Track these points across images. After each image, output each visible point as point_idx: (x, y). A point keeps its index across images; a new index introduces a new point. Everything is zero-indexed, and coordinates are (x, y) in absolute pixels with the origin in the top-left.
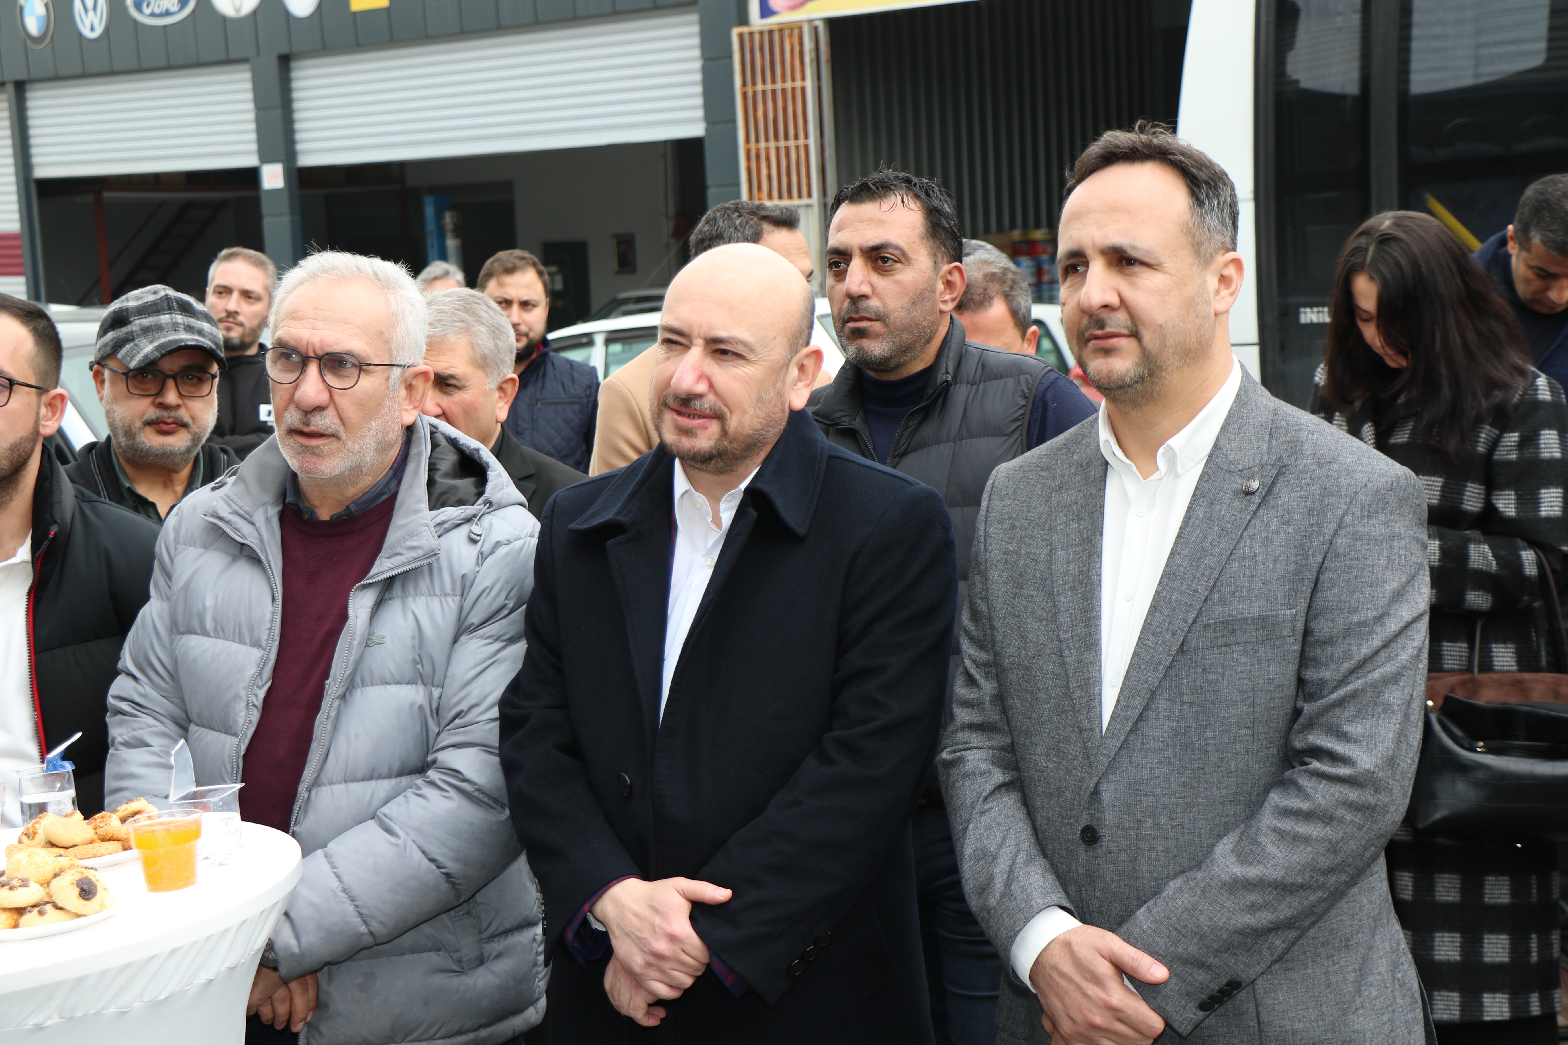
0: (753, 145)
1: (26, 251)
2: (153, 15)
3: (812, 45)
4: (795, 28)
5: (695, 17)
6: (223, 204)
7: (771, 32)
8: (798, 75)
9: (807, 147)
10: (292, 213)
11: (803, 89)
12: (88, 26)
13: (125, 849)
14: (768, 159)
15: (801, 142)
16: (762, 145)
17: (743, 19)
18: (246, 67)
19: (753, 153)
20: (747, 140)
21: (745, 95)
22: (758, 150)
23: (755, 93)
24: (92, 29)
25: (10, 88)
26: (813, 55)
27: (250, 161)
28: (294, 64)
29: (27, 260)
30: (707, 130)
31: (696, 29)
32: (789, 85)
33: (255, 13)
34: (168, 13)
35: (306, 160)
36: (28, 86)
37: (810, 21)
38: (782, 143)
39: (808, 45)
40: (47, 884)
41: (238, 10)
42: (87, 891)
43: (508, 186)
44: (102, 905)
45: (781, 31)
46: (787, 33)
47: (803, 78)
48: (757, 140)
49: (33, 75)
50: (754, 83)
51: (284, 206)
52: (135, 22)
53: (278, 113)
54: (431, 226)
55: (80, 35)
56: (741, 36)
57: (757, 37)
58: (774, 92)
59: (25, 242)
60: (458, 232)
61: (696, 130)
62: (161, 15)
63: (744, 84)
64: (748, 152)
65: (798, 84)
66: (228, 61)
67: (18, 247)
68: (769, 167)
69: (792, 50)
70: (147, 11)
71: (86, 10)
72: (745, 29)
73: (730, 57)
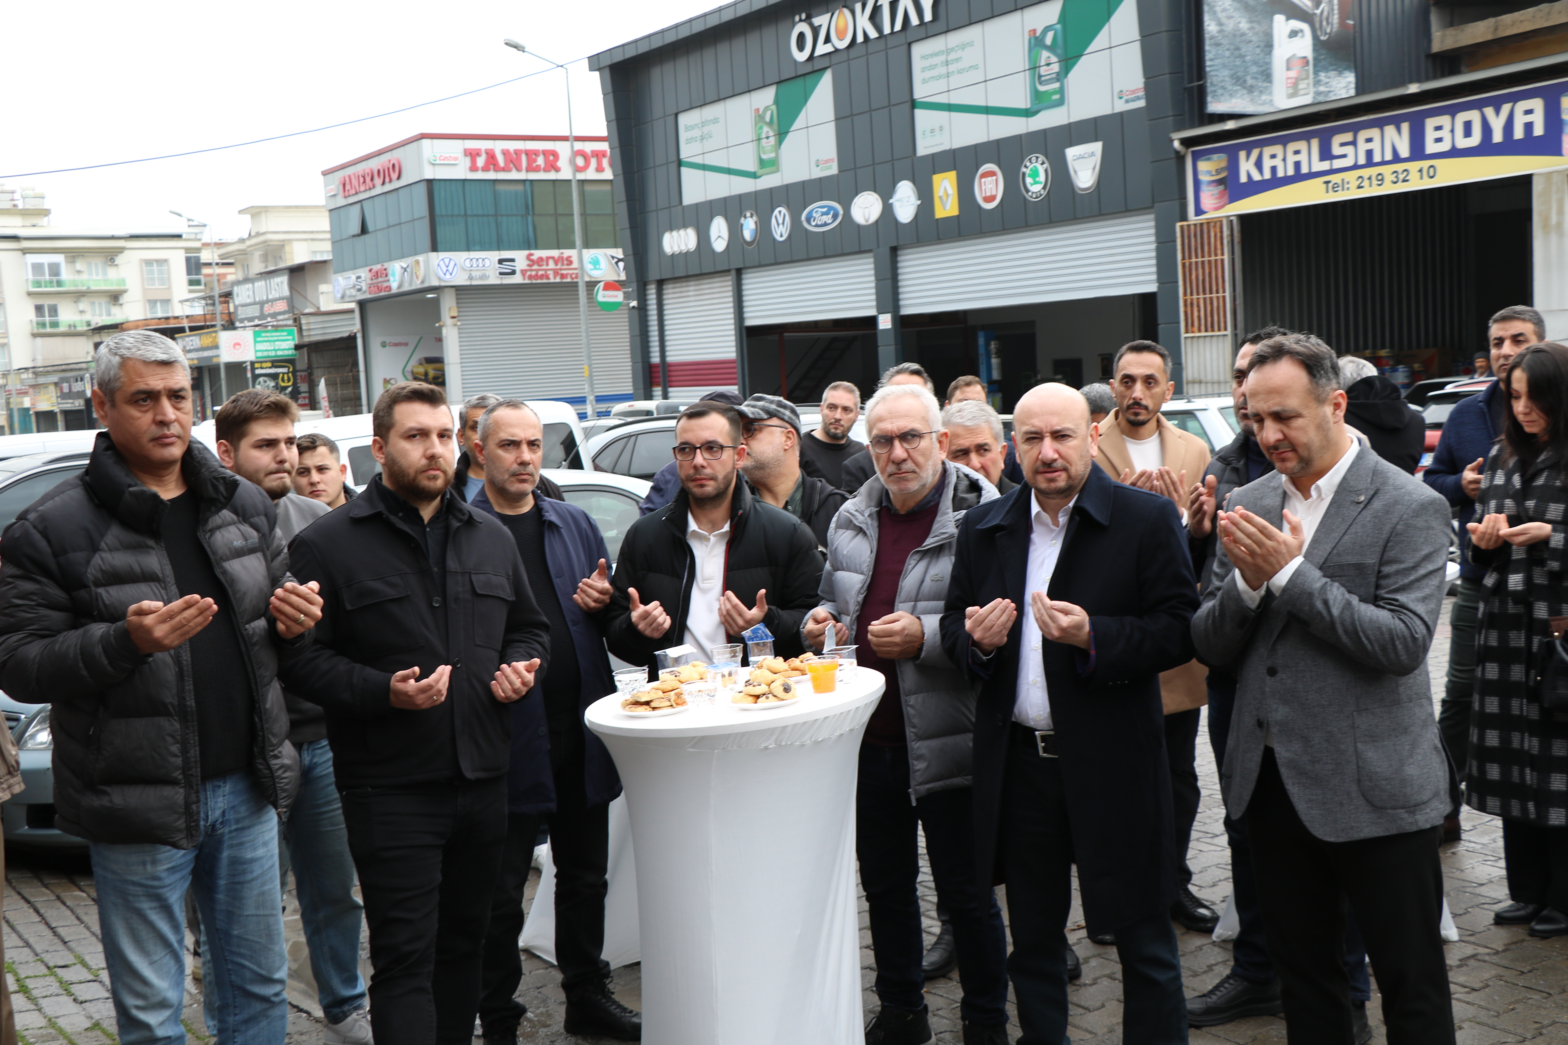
0: (1188, 297)
1: (738, 370)
2: (817, 226)
3: (1229, 233)
4: (1218, 222)
5: (1152, 216)
6: (855, 338)
7: (1202, 224)
8: (1219, 252)
9: (1224, 297)
10: (896, 344)
11: (1222, 260)
12: (779, 234)
13: (803, 674)
14: (1198, 306)
15: (1221, 295)
16: (1195, 297)
17: (1184, 217)
18: (871, 255)
19: (1189, 301)
20: (1185, 294)
21: (1184, 265)
22: (1192, 299)
23: (1190, 264)
24: (781, 236)
25: (733, 273)
26: (1229, 239)
27: (872, 312)
28: (899, 252)
29: (739, 375)
30: (1159, 287)
31: (1153, 224)
32: (1213, 258)
33: (877, 221)
34: (825, 224)
35: (905, 311)
36: (743, 271)
37: (1228, 217)
38: (1208, 296)
39: (1226, 232)
40: (769, 685)
41: (867, 221)
42: (787, 690)
43: (1032, 324)
44: (794, 697)
45: (1208, 223)
46: (1212, 225)
47: (1223, 254)
48: (1192, 294)
49: (747, 265)
50: (1190, 258)
51: (891, 340)
52: (806, 230)
53: (889, 282)
54: (982, 350)
55: (774, 239)
56: (1182, 227)
57: (1192, 228)
58: (1203, 262)
59: (738, 365)
60: (999, 354)
61: (1152, 288)
62: (821, 226)
63: (1183, 258)
64: (1185, 301)
65: (1219, 257)
66: (860, 252)
67: (734, 368)
68: (1199, 311)
69: (1215, 236)
70: (814, 224)
71: (778, 225)
72: (1185, 223)
73: (1175, 241)
